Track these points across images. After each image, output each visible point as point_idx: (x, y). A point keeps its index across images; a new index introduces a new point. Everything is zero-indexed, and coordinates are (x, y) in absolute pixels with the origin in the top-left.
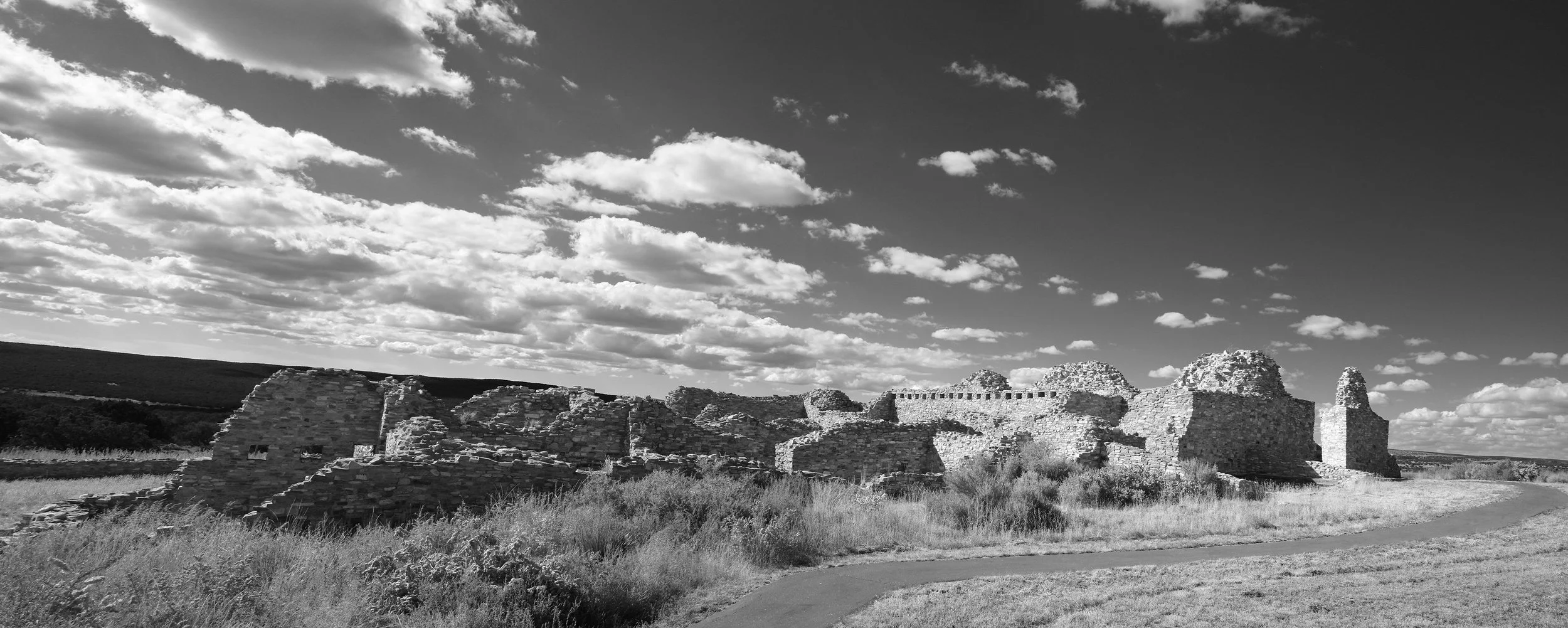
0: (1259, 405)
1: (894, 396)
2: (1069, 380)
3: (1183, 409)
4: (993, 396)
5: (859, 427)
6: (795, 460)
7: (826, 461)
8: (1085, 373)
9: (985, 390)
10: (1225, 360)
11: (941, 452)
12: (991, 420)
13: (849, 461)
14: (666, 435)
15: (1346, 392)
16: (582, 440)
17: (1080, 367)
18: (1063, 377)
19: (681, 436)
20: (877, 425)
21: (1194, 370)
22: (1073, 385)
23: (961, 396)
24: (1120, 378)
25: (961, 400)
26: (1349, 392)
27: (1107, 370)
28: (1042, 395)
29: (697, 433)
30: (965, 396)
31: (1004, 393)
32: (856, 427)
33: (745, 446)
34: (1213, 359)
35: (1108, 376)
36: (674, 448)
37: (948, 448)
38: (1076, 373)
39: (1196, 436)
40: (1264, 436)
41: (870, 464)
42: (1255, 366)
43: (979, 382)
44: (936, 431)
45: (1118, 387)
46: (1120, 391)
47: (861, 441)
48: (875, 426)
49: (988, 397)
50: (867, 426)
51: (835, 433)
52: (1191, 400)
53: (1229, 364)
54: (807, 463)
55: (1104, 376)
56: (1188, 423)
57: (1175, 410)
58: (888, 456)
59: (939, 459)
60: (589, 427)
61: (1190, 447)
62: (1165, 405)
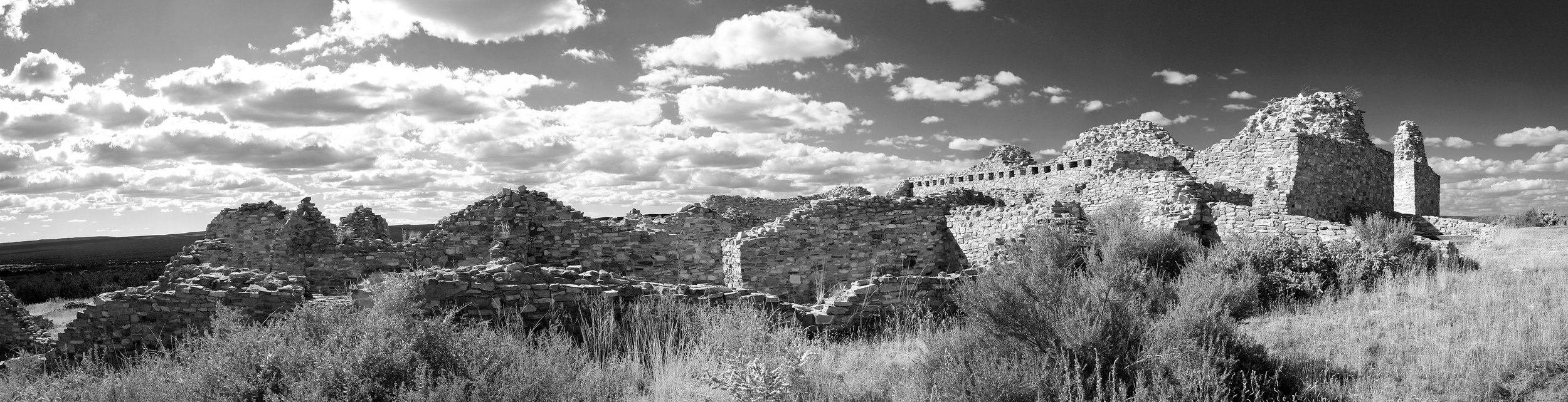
0: (1354, 154)
1: (911, 185)
2: (1105, 144)
3: (1284, 157)
4: (1017, 172)
5: (839, 207)
6: (745, 261)
7: (792, 259)
8: (1124, 134)
9: (1008, 167)
10: (1303, 104)
11: (959, 237)
12: (1020, 196)
13: (828, 257)
14: (551, 238)
15: (1407, 146)
16: (457, 252)
17: (1117, 128)
18: (1097, 141)
19: (570, 236)
20: (867, 203)
21: (1264, 118)
22: (1110, 149)
23: (981, 177)
24: (1168, 137)
25: (982, 181)
26: (1410, 145)
27: (1151, 129)
28: (1074, 165)
29: (591, 230)
30: (986, 176)
31: (1029, 168)
32: (835, 207)
33: (666, 245)
34: (1288, 103)
35: (1153, 134)
36: (564, 255)
37: (969, 230)
38: (1112, 136)
39: (1302, 192)
40: (1358, 192)
41: (860, 260)
42: (1340, 109)
43: (1000, 159)
44: (949, 208)
45: (1167, 146)
46: (1172, 151)
47: (843, 227)
48: (864, 204)
49: (1012, 174)
50: (851, 205)
51: (803, 217)
52: (1294, 145)
53: (1309, 108)
54: (763, 264)
55: (1148, 135)
56: (1293, 175)
57: (1272, 160)
58: (887, 247)
59: (958, 248)
60: (463, 234)
61: (1298, 207)
62: (1257, 154)
